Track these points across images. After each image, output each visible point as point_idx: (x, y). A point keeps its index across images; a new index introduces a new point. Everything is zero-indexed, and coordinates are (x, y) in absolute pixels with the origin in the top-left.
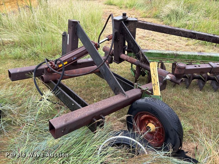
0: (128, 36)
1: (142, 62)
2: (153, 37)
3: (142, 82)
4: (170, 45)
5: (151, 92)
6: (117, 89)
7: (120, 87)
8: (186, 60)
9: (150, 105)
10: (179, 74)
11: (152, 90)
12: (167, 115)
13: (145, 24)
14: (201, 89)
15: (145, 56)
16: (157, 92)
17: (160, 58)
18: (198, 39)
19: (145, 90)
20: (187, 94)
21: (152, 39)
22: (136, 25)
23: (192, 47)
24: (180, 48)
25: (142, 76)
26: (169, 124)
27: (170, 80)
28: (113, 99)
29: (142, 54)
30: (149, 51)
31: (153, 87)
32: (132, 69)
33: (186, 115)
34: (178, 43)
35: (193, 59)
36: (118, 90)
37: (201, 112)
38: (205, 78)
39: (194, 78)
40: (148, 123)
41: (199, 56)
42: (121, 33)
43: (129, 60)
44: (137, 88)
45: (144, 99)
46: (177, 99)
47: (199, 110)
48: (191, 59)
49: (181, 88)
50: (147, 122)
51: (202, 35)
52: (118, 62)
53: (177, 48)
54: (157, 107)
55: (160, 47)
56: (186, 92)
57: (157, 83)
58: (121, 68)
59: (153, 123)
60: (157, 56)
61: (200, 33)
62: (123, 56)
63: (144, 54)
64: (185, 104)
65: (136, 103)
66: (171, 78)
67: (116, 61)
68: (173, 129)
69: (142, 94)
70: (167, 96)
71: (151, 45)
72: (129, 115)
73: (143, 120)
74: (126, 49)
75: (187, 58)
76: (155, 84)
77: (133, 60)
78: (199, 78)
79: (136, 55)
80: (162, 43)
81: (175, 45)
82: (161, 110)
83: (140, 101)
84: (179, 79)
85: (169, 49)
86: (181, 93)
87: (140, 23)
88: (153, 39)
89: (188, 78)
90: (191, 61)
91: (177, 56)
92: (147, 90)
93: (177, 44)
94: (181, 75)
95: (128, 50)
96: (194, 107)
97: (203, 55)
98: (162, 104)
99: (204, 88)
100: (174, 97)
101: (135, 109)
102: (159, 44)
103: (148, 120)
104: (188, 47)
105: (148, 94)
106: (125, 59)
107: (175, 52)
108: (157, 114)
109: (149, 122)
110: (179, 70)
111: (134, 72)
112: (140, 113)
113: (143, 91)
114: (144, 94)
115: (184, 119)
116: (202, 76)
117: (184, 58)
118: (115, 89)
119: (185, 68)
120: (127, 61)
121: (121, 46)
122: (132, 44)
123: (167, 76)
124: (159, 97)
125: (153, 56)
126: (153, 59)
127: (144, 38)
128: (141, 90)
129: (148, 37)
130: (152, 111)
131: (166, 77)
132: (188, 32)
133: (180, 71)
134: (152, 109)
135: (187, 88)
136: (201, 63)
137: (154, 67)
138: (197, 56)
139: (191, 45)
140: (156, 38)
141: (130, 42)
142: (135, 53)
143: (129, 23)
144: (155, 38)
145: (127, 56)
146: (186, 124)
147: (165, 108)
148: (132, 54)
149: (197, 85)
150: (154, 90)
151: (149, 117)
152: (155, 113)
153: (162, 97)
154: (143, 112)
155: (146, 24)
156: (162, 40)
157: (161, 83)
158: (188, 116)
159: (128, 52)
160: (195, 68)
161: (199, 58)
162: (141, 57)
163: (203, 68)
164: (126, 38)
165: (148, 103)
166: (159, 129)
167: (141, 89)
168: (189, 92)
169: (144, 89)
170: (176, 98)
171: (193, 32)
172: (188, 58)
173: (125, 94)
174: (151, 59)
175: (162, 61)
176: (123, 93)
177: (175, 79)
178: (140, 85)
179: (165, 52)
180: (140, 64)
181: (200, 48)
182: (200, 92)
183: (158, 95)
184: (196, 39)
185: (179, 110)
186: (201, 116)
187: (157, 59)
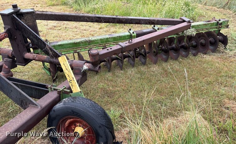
0: (27, 31)
1: (52, 57)
2: (65, 26)
3: (62, 79)
4: (85, 31)
5: (69, 91)
6: (24, 101)
7: (27, 97)
8: (100, 45)
9: (69, 107)
10: (95, 62)
11: (70, 88)
12: (90, 112)
13: (44, 14)
14: (122, 68)
15: (54, 50)
16: (76, 89)
17: (74, 49)
18: (104, 23)
19: (63, 90)
20: (110, 78)
21: (64, 28)
22: (35, 17)
23: (105, 29)
24: (94, 32)
25: (61, 72)
26: (95, 121)
27: (88, 70)
28: (20, 117)
29: (51, 49)
30: (60, 43)
31: (70, 84)
32: (45, 67)
33: (114, 101)
34: (92, 27)
35: (106, 42)
36: (26, 103)
37: (126, 91)
38: (121, 58)
39: (113, 59)
40: (75, 128)
41: (110, 38)
42: (16, 29)
43: (37, 59)
44: (52, 90)
45: (61, 102)
46: (103, 85)
47: (124, 90)
48: (104, 43)
49: (104, 73)
50: (73, 127)
51: (107, 18)
52: (24, 64)
53: (92, 33)
54: (78, 107)
55: (75, 35)
56: (109, 75)
57: (73, 78)
58: (33, 69)
59: (80, 126)
60: (69, 47)
61: (104, 16)
62: (27, 55)
63: (52, 48)
64: (111, 88)
65: (54, 111)
66: (88, 68)
67: (20, 64)
68: (101, 125)
69: (60, 97)
70: (92, 86)
71: (64, 35)
72: (49, 128)
73: (68, 126)
74: (30, 46)
75: (100, 42)
76: (71, 80)
77: (42, 58)
78: (117, 59)
79: (43, 51)
80: (76, 30)
81: (89, 31)
82: (83, 109)
83: (58, 106)
84: (96, 67)
85: (84, 35)
86: (105, 78)
87: (38, 14)
88: (66, 28)
89: (107, 61)
90: (105, 44)
91: (90, 42)
92: (65, 90)
93: (91, 29)
94: (96, 62)
95: (33, 46)
96: (119, 89)
97: (113, 36)
98: (83, 101)
99: (123, 67)
100: (99, 85)
101: (54, 118)
102: (73, 31)
103: (74, 125)
104: (101, 30)
105: (67, 94)
106: (31, 58)
107: (87, 39)
108: (79, 115)
109: (76, 126)
110: (94, 57)
111: (49, 70)
112: (62, 120)
113: (59, 93)
114: (62, 95)
115: (113, 106)
116: (118, 56)
117: (98, 43)
118: (21, 103)
119: (98, 54)
120: (34, 60)
121: (21, 44)
122: (35, 40)
123: (84, 66)
124: (80, 93)
125: (65, 48)
126: (66, 50)
127: (56, 28)
128: (57, 92)
129: (60, 27)
130: (74, 113)
131: (83, 68)
132: (93, 17)
133: (94, 59)
134: (72, 111)
135: (109, 71)
136: (113, 44)
137: (64, 62)
138: (109, 38)
139: (104, 28)
140: (69, 26)
141: (31, 37)
142: (42, 49)
143: (24, 15)
144: (67, 26)
145: (34, 54)
146: (116, 110)
147: (87, 104)
148: (39, 50)
149: (117, 65)
150: (71, 87)
151: (74, 120)
152: (78, 114)
153: (82, 92)
154: (65, 118)
155: (47, 15)
156: (76, 27)
157: (80, 76)
158: (116, 101)
159: (33, 49)
160: (108, 51)
161: (111, 40)
162: (50, 53)
163: (115, 50)
164: (24, 33)
165: (67, 106)
166: (88, 129)
167: (57, 90)
168: (112, 75)
169: (61, 90)
170: (101, 85)
171: (97, 16)
172: (102, 42)
173: (36, 105)
174: (64, 51)
175: (76, 51)
176: (33, 104)
177: (92, 67)
178: (56, 86)
179: (76, 41)
180: (51, 60)
181: (113, 29)
182: (121, 72)
183: (77, 92)
184: (103, 23)
185: (106, 97)
186: (127, 97)
187: (71, 50)
